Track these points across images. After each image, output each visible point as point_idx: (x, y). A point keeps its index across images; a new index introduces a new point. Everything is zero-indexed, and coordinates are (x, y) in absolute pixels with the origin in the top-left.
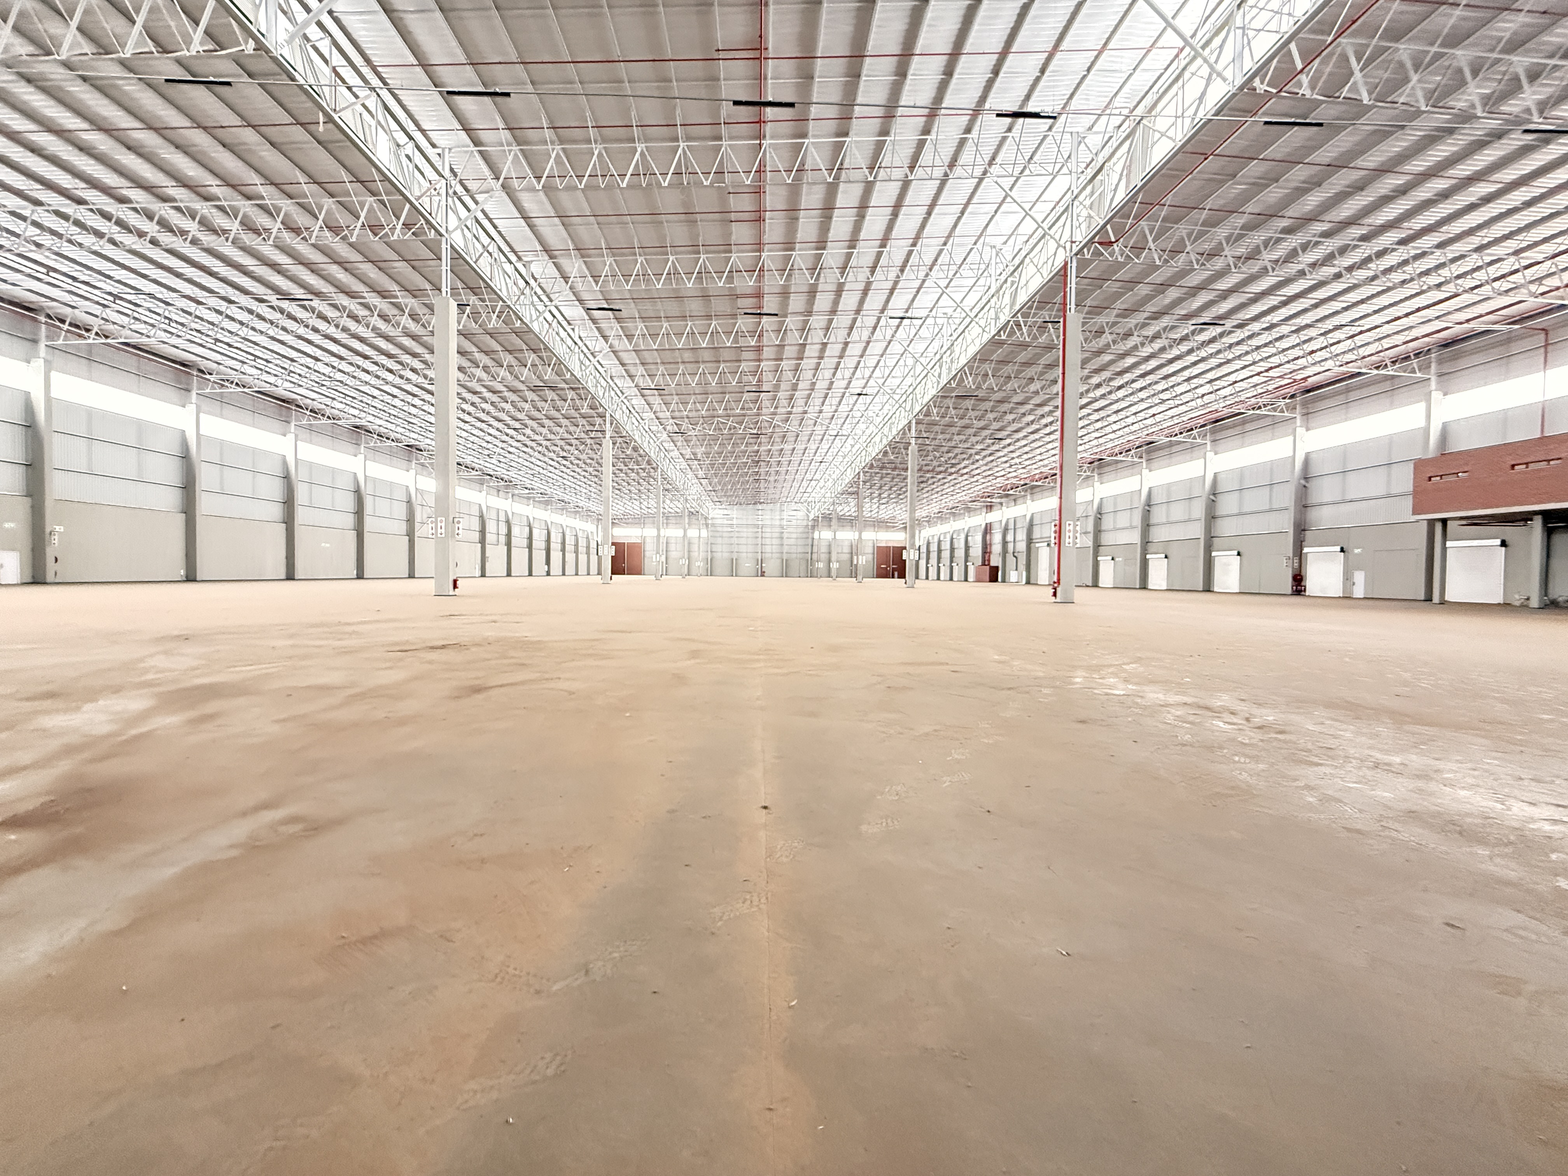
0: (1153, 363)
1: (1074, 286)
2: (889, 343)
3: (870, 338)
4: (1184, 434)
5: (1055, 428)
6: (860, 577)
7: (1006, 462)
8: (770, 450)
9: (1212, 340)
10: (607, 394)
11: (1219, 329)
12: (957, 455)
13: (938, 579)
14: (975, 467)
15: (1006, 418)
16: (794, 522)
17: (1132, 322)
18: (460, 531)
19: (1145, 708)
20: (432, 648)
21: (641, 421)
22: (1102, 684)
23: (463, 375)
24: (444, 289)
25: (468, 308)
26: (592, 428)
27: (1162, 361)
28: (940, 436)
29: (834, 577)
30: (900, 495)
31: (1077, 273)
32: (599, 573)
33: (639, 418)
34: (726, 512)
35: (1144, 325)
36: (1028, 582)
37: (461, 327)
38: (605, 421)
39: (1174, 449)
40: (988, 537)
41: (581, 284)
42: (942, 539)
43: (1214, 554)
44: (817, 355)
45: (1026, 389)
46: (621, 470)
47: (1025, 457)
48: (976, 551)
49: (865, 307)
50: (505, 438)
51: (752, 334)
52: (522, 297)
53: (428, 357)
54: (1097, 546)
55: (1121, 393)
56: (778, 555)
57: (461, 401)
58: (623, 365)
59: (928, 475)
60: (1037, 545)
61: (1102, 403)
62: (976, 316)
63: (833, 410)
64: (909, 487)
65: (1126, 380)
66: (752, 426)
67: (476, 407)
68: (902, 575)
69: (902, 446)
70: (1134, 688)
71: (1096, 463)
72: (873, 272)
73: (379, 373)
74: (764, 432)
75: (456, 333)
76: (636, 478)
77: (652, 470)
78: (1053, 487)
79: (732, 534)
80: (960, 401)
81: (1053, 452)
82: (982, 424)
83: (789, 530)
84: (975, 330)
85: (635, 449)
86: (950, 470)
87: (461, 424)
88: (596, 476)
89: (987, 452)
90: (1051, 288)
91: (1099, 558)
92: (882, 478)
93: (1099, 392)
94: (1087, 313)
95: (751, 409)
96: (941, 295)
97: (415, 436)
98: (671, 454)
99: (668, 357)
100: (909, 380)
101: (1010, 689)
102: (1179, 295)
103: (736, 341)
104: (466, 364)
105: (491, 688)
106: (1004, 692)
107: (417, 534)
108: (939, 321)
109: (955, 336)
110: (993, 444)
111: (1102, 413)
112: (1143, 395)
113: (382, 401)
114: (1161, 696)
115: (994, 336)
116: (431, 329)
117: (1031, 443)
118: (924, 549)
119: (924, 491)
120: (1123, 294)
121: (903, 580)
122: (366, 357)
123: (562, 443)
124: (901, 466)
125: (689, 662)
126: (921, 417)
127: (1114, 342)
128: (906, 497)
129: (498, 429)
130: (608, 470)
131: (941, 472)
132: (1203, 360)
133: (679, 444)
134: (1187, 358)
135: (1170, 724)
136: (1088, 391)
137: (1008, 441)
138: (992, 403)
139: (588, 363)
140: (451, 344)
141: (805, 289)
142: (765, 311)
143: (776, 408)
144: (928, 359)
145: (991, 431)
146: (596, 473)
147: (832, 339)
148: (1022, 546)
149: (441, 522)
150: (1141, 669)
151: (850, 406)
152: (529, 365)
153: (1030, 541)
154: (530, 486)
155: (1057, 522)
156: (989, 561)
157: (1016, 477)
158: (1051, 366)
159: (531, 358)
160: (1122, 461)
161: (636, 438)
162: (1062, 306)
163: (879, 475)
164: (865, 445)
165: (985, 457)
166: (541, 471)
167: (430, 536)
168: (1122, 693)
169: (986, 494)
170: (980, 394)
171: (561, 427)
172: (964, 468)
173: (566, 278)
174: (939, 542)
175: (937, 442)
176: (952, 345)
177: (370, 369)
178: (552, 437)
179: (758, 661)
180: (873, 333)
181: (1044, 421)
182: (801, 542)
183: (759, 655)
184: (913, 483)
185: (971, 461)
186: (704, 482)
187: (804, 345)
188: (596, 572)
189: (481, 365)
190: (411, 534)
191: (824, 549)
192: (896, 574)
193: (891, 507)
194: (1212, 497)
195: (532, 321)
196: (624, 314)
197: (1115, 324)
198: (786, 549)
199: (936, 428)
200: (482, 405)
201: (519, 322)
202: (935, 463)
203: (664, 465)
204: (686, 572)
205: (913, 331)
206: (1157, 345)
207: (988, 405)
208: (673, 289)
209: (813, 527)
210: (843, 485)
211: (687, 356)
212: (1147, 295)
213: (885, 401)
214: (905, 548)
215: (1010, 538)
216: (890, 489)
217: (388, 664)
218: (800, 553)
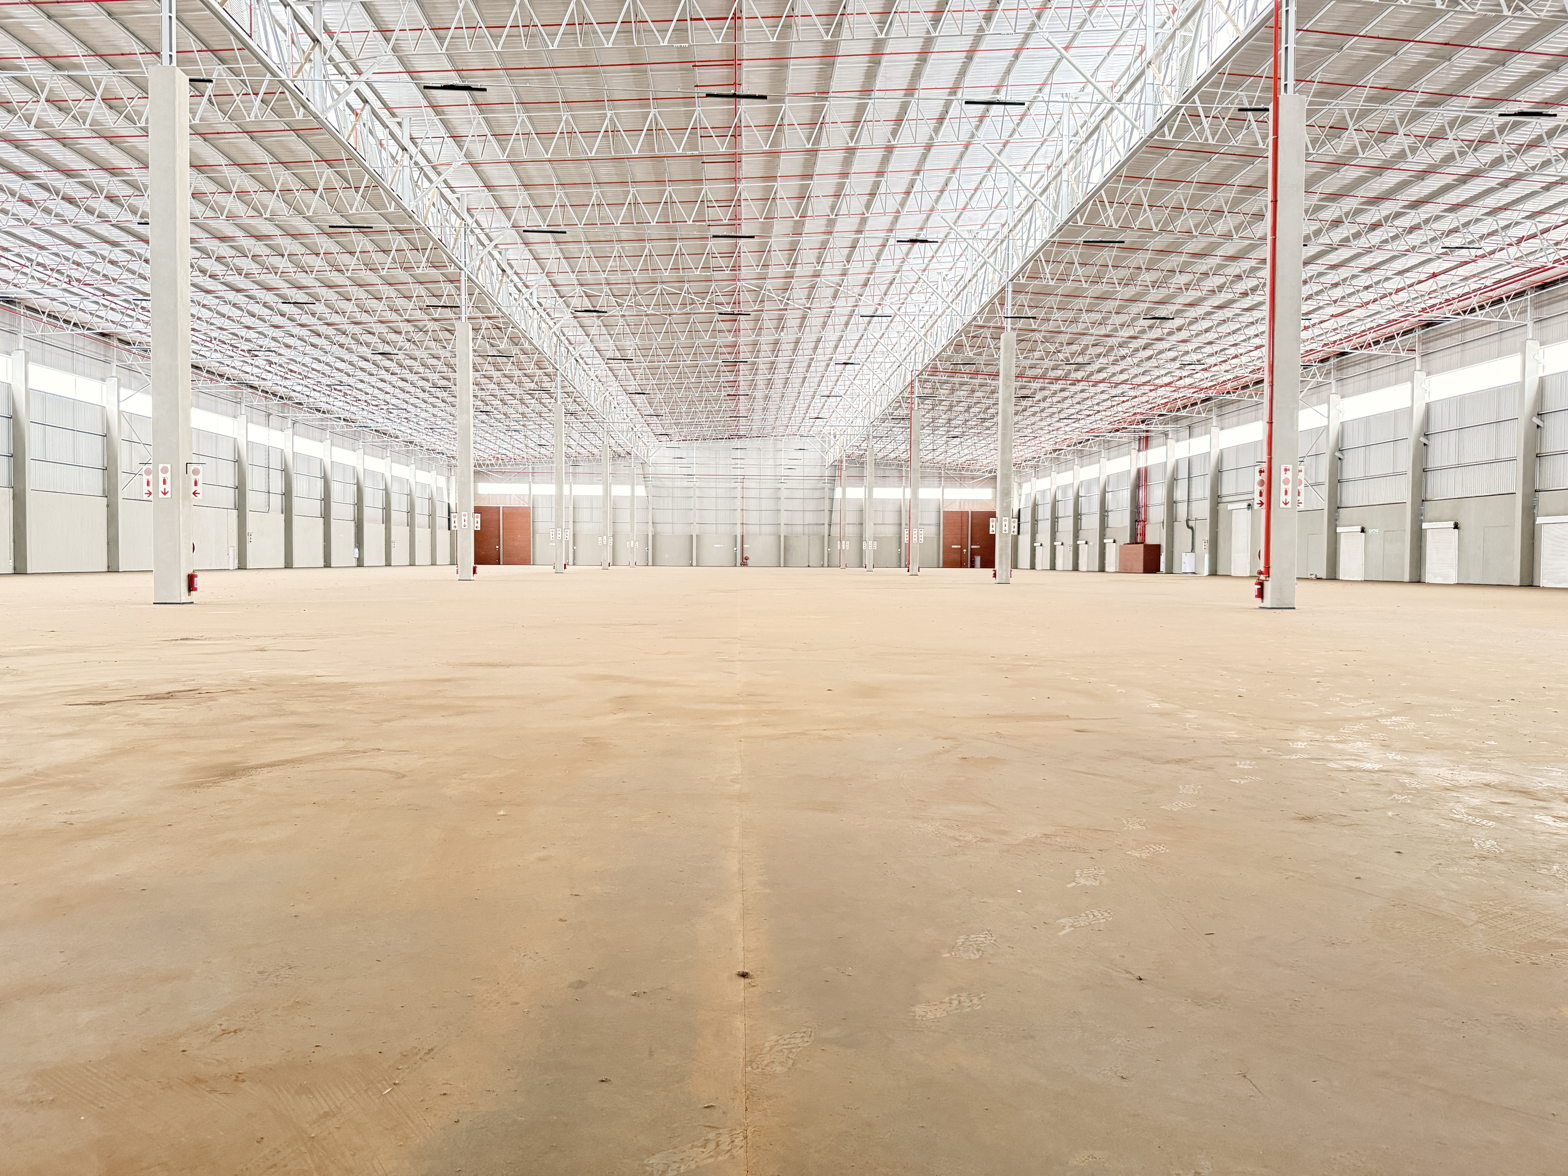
0: (1433, 183)
1: (1292, 46)
2: (967, 146)
3: (931, 138)
4: (1487, 309)
5: (1261, 299)
6: (914, 567)
7: (1174, 360)
8: (755, 344)
9: (1534, 144)
10: (462, 240)
11: (1546, 124)
12: (1086, 347)
13: (1053, 568)
14: (1118, 368)
15: (1174, 280)
16: (798, 471)
17: (1392, 110)
18: (199, 488)
19: (1418, 793)
20: (149, 697)
21: (524, 290)
22: (1342, 752)
23: (203, 208)
24: (165, 53)
25: (209, 85)
26: (435, 301)
27: (1449, 179)
28: (1057, 315)
29: (870, 567)
30: (984, 420)
31: (1298, 22)
32: (453, 562)
33: (520, 285)
34: (678, 453)
35: (1416, 116)
36: (1213, 573)
37: (197, 121)
38: (459, 289)
39: (1470, 335)
40: (1142, 493)
41: (412, 44)
42: (1059, 497)
43: (1539, 520)
44: (837, 169)
45: (1209, 230)
46: (490, 378)
47: (1208, 349)
48: (1120, 520)
49: (923, 83)
50: (278, 320)
51: (720, 132)
52: (307, 67)
53: (138, 175)
54: (1335, 507)
55: (1376, 237)
56: (770, 529)
57: (198, 254)
58: (489, 187)
59: (1035, 385)
60: (1230, 507)
61: (1344, 253)
62: (1120, 99)
63: (867, 270)
64: (1000, 406)
65: (1385, 213)
66: (722, 299)
67: (226, 265)
68: (988, 562)
69: (987, 333)
70: (1398, 758)
71: (1333, 361)
72: (936, 21)
73: (50, 205)
74: (743, 309)
75: (189, 131)
76: (518, 392)
77: (545, 378)
78: (1257, 404)
79: (691, 493)
80: (1093, 251)
81: (1257, 341)
82: (1130, 292)
83: (791, 484)
84: (1117, 126)
85: (514, 340)
86: (1074, 376)
87: (200, 296)
88: (445, 388)
89: (1141, 342)
90: (1253, 48)
91: (1339, 530)
92: (953, 390)
93: (1337, 235)
94: (1316, 95)
95: (720, 269)
96: (1059, 60)
97: (117, 317)
98: (579, 349)
99: (571, 172)
100: (1002, 215)
101: (1179, 761)
102: (1475, 63)
103: (692, 144)
104: (207, 186)
105: (256, 767)
106: (1167, 766)
107: (122, 494)
108: (1053, 108)
109: (1083, 134)
110: (1151, 327)
111: (1344, 272)
112: (1415, 239)
113: (57, 255)
114: (1444, 772)
115: (1151, 136)
116: (143, 125)
117: (1219, 325)
118: (1026, 517)
119: (1026, 413)
120: (1381, 60)
121: (990, 571)
122: (25, 176)
123: (382, 329)
124: (986, 370)
125: (614, 717)
126: (1023, 281)
127: (1364, 145)
128: (996, 424)
129: (265, 305)
130: (466, 377)
131: (1058, 379)
132: (1518, 177)
133: (592, 331)
134: (1492, 174)
135: (1460, 821)
136: (1318, 233)
137: (1178, 322)
138: (1149, 255)
139: (426, 184)
140: (178, 152)
141: (816, 50)
142: (744, 90)
143: (765, 266)
144: (1036, 177)
145: (1147, 305)
146: (444, 383)
147: (864, 141)
148: (1202, 509)
149: (165, 470)
150: (1412, 725)
151: (898, 262)
152: (320, 189)
153: (1216, 499)
154: (324, 407)
155: (1265, 466)
156: (1144, 535)
157: (1191, 386)
158: (1252, 188)
159: (325, 175)
160: (1379, 357)
161: (516, 318)
162: (1272, 81)
163: (948, 386)
164: (923, 331)
165: (1136, 350)
166: (345, 379)
167: (145, 497)
168: (1377, 767)
169: (1138, 417)
170: (1128, 238)
171: (379, 299)
172: (1099, 371)
173: (385, 32)
174: (1055, 503)
175: (1051, 326)
176: (1078, 151)
177: (34, 198)
178: (365, 317)
179: (734, 713)
180: (937, 130)
181: (1241, 287)
182: (811, 505)
183: (737, 703)
184: (1007, 400)
185: (1111, 359)
186: (639, 399)
187: (813, 152)
188: (448, 561)
189: (234, 190)
190: (110, 493)
191: (852, 517)
192: (978, 559)
193: (969, 442)
194: (1536, 421)
195: (326, 110)
196: (491, 96)
197: (1364, 114)
198: (784, 518)
199: (1051, 301)
200: (237, 261)
201: (302, 110)
202: (1048, 364)
203: (567, 367)
204: (610, 560)
205: (1009, 126)
206: (1439, 151)
207: (1140, 258)
208: (580, 51)
209: (833, 479)
210: (885, 405)
211: (606, 172)
212: (1422, 62)
213: (959, 251)
214: (993, 515)
215: (1180, 494)
216: (967, 411)
217: (69, 728)
218: (809, 524)
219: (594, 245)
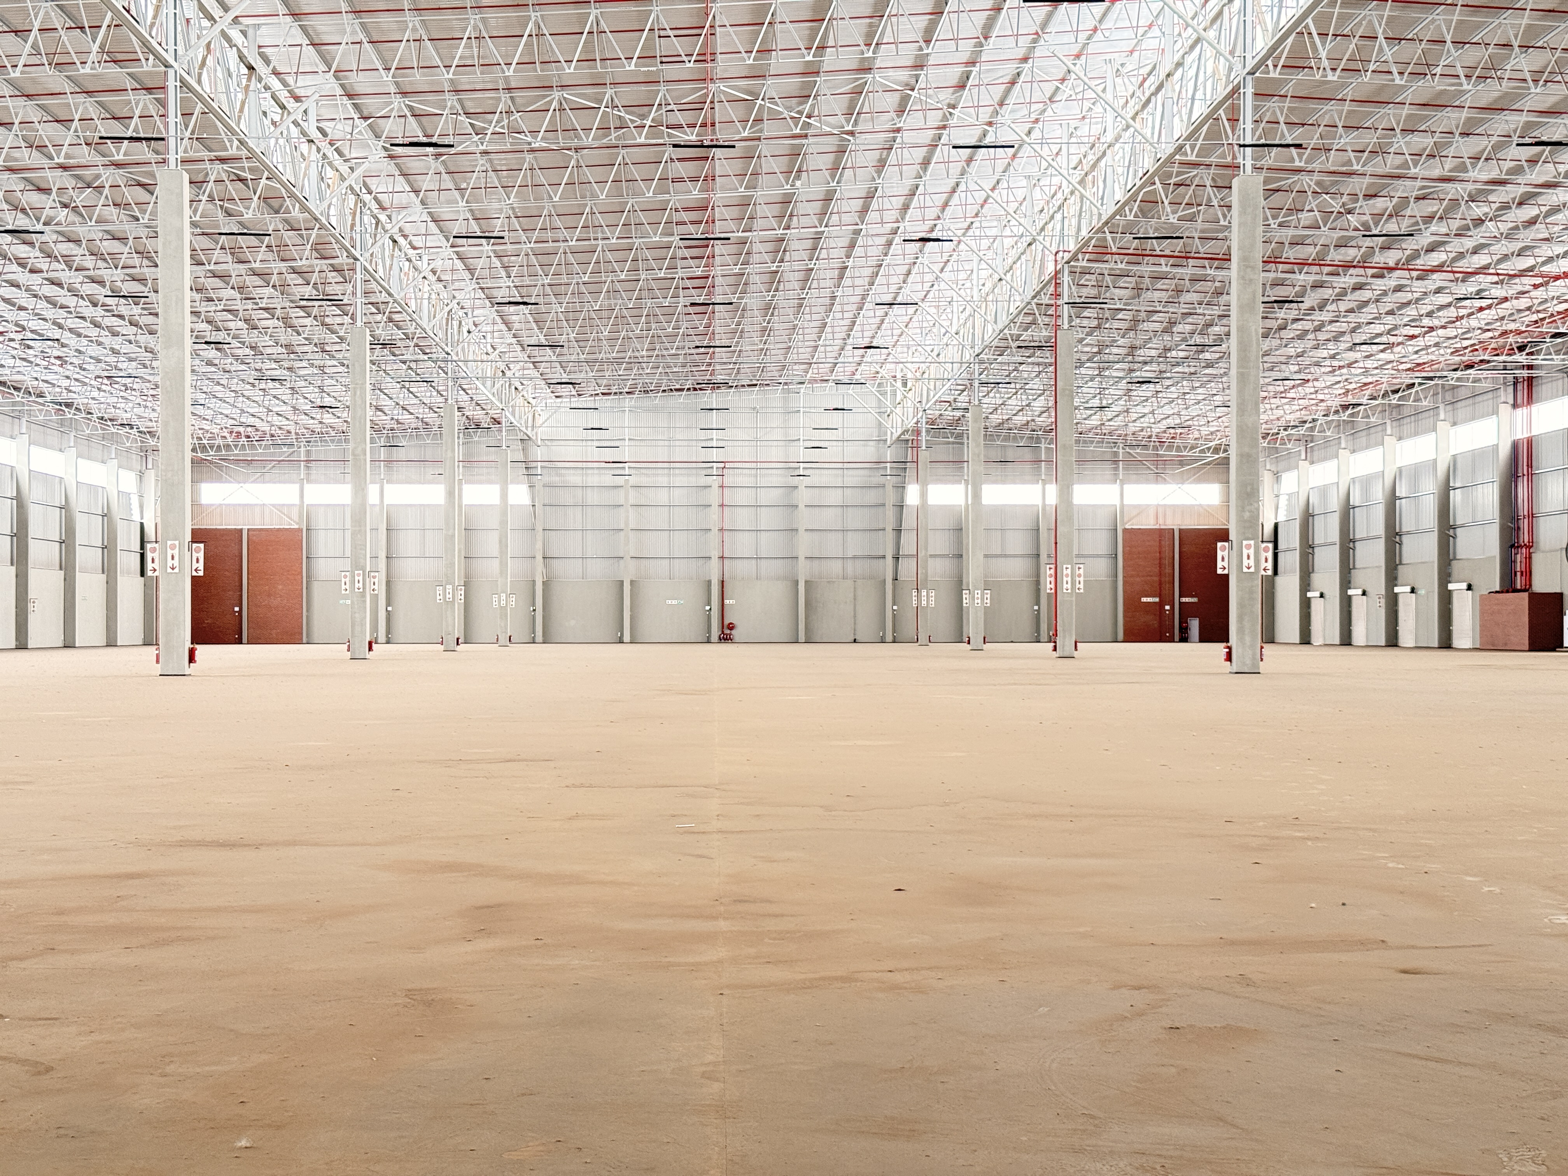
6: (1065, 641)
8: (744, 203)
12: (1404, 202)
13: (1346, 640)
14: (1468, 243)
16: (833, 452)
21: (291, 104)
26: (117, 129)
28: (1345, 140)
29: (977, 641)
30: (1202, 347)
32: (150, 640)
33: (283, 95)
34: (594, 419)
38: (163, 103)
40: (1522, 491)
42: (1355, 500)
46: (223, 277)
48: (1480, 544)
56: (778, 567)
59: (1302, 278)
63: (965, 57)
64: (1233, 321)
66: (680, 118)
68: (1216, 631)
69: (1206, 177)
74: (721, 137)
76: (278, 303)
77: (333, 277)
79: (619, 497)
82: (1490, 92)
83: (816, 478)
85: (271, 204)
86: (1380, 259)
88: (135, 298)
89: (1513, 192)
92: (1138, 290)
95: (674, 59)
98: (399, 218)
110: (1533, 161)
118: (1290, 539)
119: (1287, 334)
121: (1219, 649)
124: (1204, 249)
125: (469, 947)
126: (1274, 74)
128: (1226, 355)
130: (177, 276)
131: (1348, 266)
133: (426, 183)
143: (765, 51)
145: (1524, 118)
146: (135, 288)
151: (1024, 42)
156: (1528, 573)
161: (276, 160)
163: (1130, 282)
164: (1078, 175)
165: (1505, 207)
169: (1511, 339)
172: (1431, 249)
174: (1347, 511)
175: (1332, 161)
179: (709, 938)
182: (857, 519)
183: (714, 918)
184: (1246, 308)
185: (1455, 224)
186: (517, 315)
188: (139, 638)
191: (939, 543)
192: (1194, 625)
193: (1173, 393)
198: (804, 545)
199: (1330, 112)
202: (1327, 235)
204: (458, 632)
209: (901, 466)
210: (1003, 320)
214: (1223, 535)
216: (1168, 330)
218: (854, 558)
219: (428, 16)
